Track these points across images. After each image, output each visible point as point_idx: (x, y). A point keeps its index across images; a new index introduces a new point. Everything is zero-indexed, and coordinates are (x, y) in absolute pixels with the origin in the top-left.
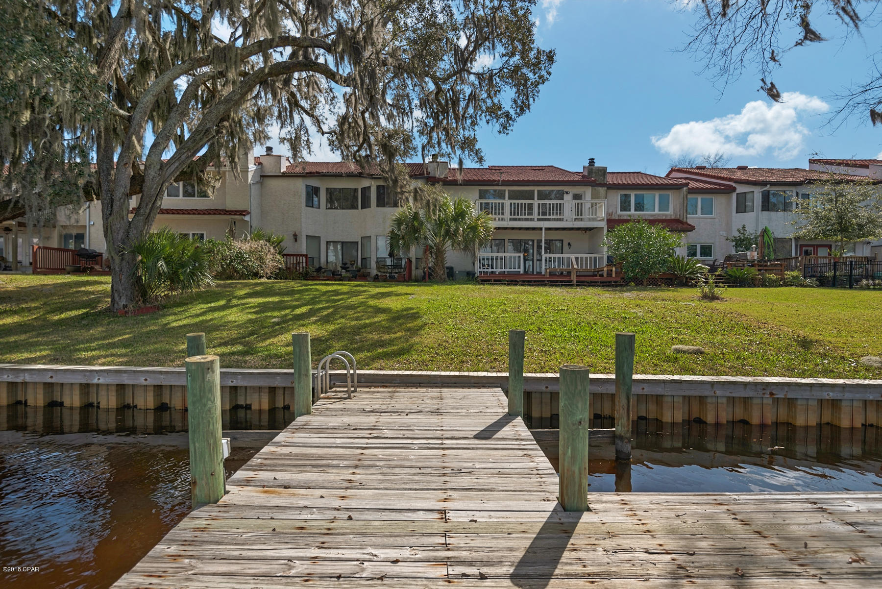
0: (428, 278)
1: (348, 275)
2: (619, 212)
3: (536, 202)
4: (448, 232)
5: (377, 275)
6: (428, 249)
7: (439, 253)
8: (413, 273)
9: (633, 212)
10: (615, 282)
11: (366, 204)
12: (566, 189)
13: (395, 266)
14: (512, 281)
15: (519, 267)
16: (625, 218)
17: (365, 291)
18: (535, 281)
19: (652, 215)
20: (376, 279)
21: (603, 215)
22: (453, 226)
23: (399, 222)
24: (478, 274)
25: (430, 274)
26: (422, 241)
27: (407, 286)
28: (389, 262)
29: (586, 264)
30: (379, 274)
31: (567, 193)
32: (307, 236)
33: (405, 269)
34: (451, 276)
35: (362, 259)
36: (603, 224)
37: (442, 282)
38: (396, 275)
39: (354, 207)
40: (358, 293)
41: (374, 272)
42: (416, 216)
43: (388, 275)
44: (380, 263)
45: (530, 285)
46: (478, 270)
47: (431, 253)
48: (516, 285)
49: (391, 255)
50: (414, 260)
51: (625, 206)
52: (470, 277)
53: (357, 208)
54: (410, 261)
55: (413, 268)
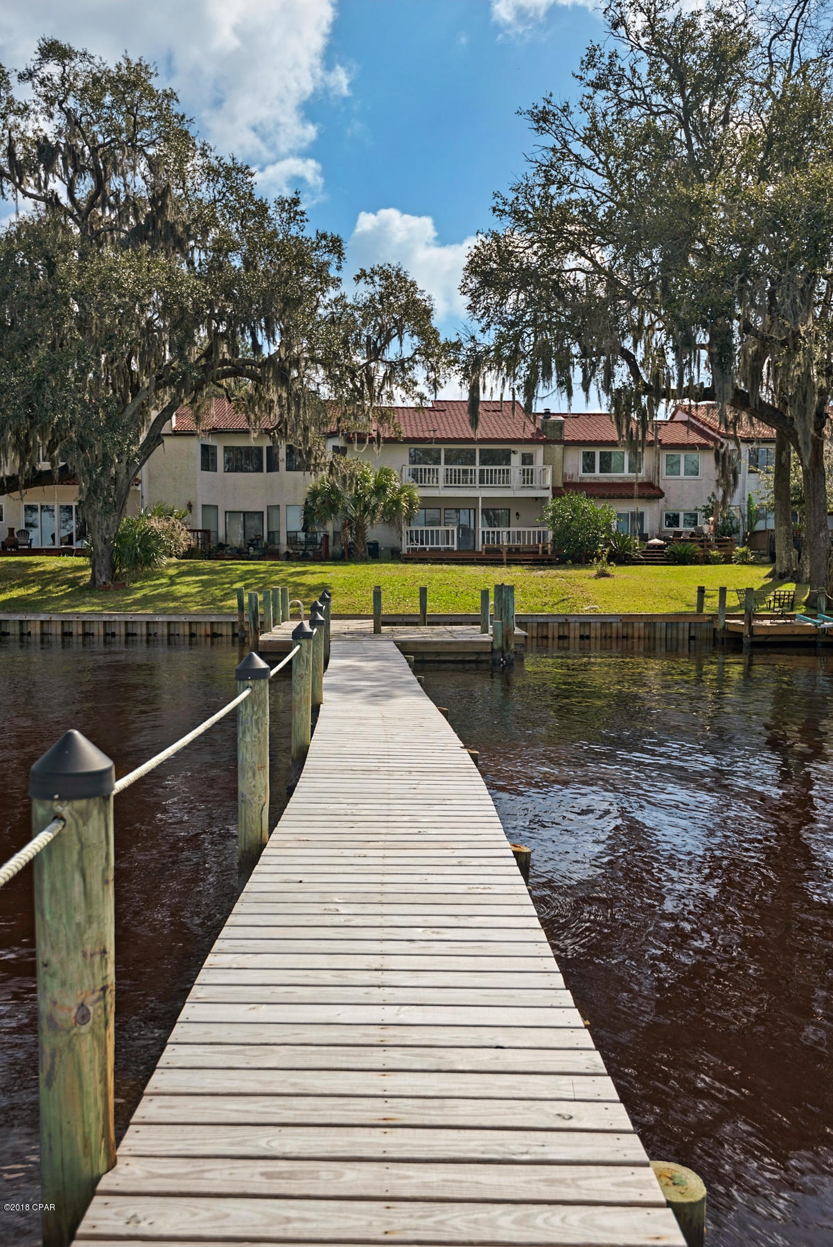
0: (346, 556)
1: (256, 553)
2: (582, 474)
3: (477, 467)
4: (366, 508)
5: (287, 552)
6: (348, 523)
7: (360, 530)
8: (331, 549)
9: (597, 473)
10: (549, 560)
11: (273, 466)
12: (513, 447)
13: (308, 542)
14: (438, 559)
15: (453, 544)
16: (588, 481)
17: (281, 571)
18: (463, 559)
19: (620, 478)
20: (289, 557)
21: (549, 483)
22: (374, 501)
23: (314, 494)
24: (404, 551)
25: (350, 552)
26: (340, 514)
27: (323, 565)
28: (302, 536)
29: (529, 539)
30: (291, 551)
31: (514, 452)
32: (203, 506)
33: (321, 544)
34: (374, 554)
35: (269, 533)
36: (548, 494)
37: (363, 560)
38: (311, 553)
39: (259, 469)
40: (277, 573)
41: (284, 548)
42: (333, 490)
43: (301, 552)
44: (292, 539)
45: (456, 564)
46: (405, 547)
47: (351, 529)
48: (441, 564)
49: (305, 529)
50: (331, 534)
51: (589, 467)
52: (395, 556)
53: (261, 471)
54: (326, 537)
55: (331, 543)
